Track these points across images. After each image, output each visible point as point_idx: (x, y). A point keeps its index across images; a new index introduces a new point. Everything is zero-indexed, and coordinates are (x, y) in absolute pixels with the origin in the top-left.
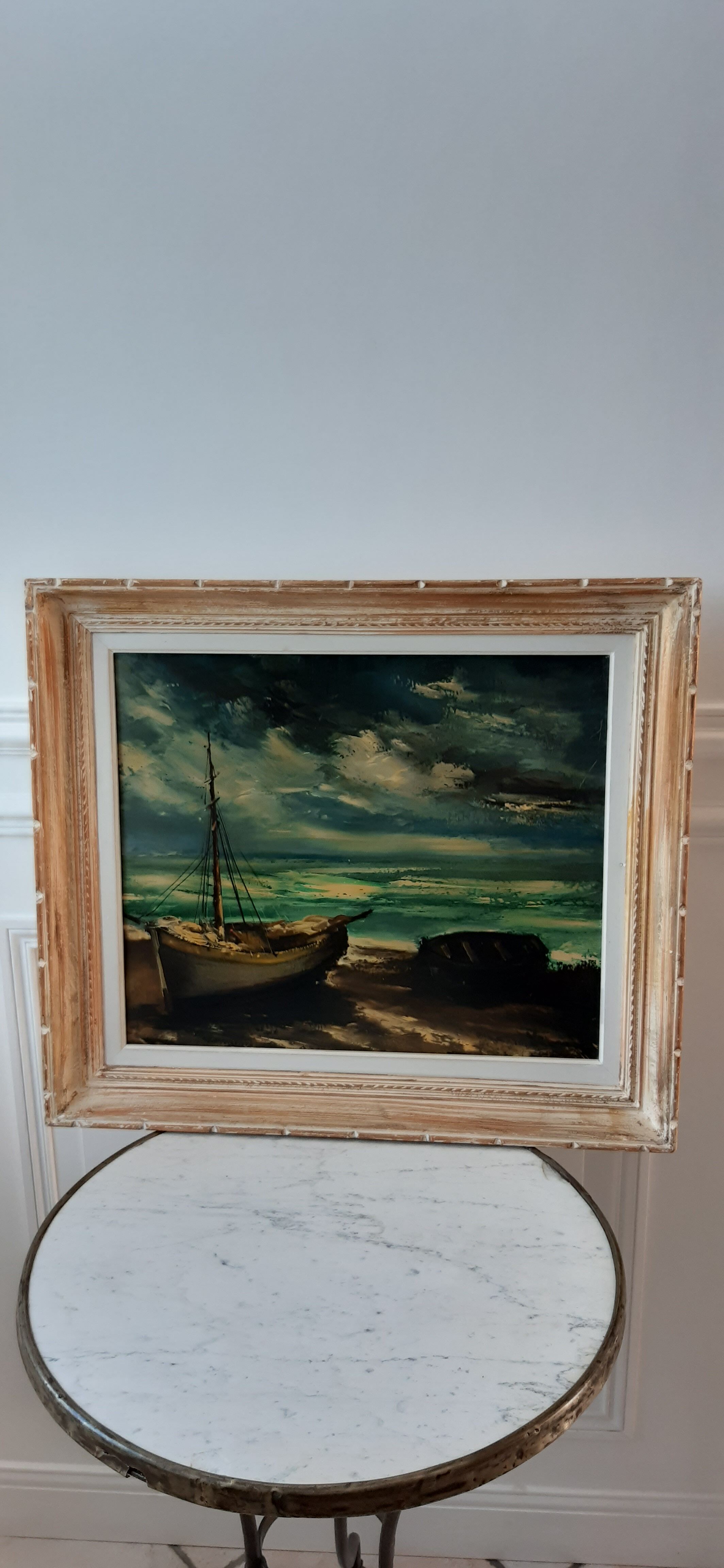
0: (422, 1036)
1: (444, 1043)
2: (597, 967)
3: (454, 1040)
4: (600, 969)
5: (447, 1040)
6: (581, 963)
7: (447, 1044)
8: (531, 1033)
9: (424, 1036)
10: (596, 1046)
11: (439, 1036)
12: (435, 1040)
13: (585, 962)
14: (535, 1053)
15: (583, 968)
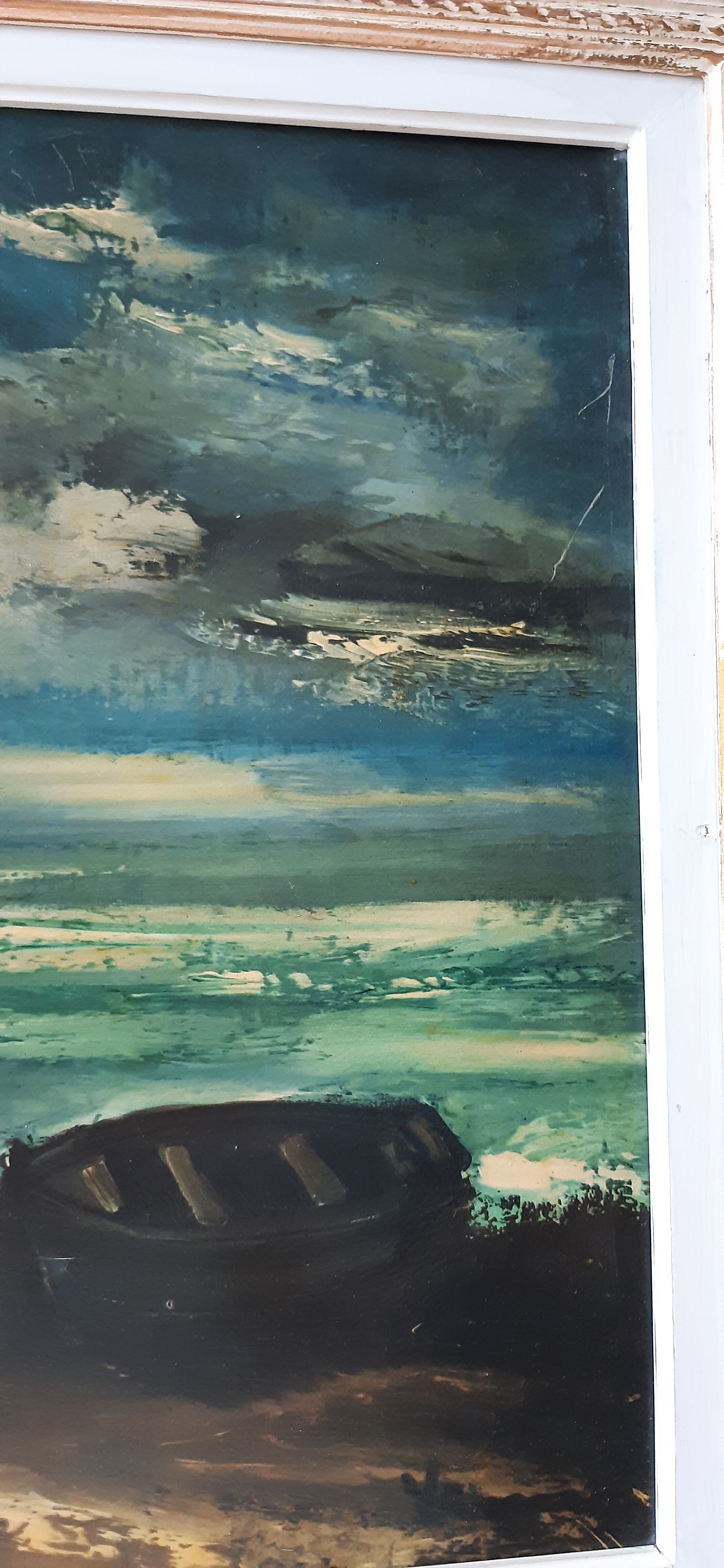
0: (11, 1529)
1: (94, 1549)
2: (636, 1203)
3: (136, 1534)
4: (646, 1214)
5: (109, 1535)
6: (581, 1195)
7: (107, 1551)
8: (419, 1477)
9: (20, 1530)
10: (643, 1497)
11: (79, 1524)
12: (62, 1539)
13: (597, 1188)
14: (435, 1548)
15: (590, 1211)
